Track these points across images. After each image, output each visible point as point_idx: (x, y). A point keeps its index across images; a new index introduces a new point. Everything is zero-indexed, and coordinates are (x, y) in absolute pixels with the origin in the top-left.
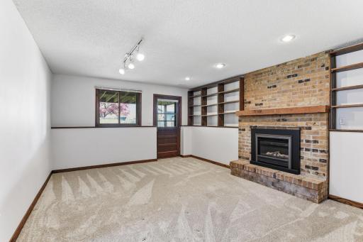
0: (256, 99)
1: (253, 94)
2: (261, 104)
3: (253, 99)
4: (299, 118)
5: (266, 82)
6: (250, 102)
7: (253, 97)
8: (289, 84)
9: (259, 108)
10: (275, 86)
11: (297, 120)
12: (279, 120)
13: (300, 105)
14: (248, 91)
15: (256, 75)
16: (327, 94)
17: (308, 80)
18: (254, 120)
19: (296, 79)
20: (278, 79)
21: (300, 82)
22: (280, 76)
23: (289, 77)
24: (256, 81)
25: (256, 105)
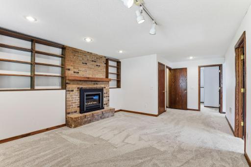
0: (74, 68)
1: (72, 64)
2: (78, 73)
3: (72, 67)
4: (102, 83)
5: (81, 59)
6: (69, 70)
7: (72, 66)
8: (93, 65)
9: (76, 75)
10: (86, 64)
11: (101, 84)
12: (94, 84)
13: (97, 76)
14: (68, 60)
15: (74, 51)
16: (105, 74)
17: (99, 66)
18: (81, 83)
19: (96, 64)
20: (88, 60)
21: (97, 65)
22: (89, 59)
23: (93, 61)
24: (75, 55)
25: (74, 72)
